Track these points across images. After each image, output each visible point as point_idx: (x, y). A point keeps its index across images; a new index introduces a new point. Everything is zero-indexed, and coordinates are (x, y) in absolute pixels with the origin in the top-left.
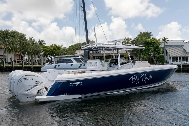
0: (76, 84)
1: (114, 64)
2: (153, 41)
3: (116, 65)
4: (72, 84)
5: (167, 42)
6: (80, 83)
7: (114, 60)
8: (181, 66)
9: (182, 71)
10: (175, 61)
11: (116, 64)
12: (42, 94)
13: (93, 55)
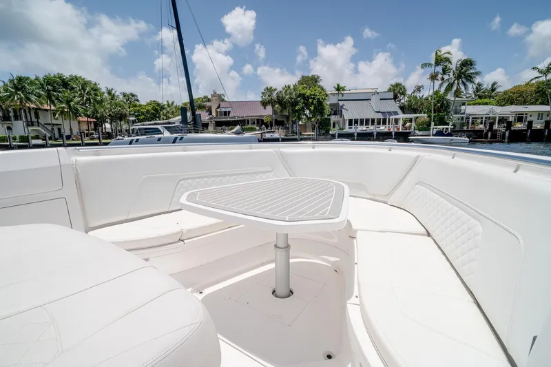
2: (312, 93)
5: (342, 94)
13: (215, 118)
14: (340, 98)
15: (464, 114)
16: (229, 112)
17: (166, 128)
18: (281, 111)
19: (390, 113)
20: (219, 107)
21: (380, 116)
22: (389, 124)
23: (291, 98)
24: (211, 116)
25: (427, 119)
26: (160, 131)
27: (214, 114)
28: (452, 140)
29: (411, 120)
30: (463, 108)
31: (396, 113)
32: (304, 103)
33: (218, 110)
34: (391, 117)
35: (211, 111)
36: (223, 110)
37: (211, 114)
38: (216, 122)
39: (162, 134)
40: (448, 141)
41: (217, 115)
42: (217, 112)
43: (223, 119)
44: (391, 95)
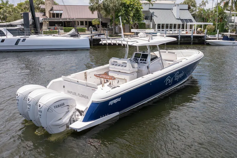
0: (115, 101)
1: (141, 60)
2: (132, 3)
3: (144, 62)
4: (111, 103)
5: (152, 4)
6: (119, 100)
7: (141, 54)
8: (179, 37)
9: (179, 44)
10: (161, 29)
11: (143, 60)
12: (75, 119)
13: (49, 19)
14: (151, 7)
15: (233, 22)
16: (61, 14)
17: (8, 30)
18: (106, 16)
19: (187, 20)
20: (52, 10)
21: (180, 22)
22: (186, 28)
23: (115, 6)
24: (45, 17)
25: (214, 27)
26: (3, 33)
27: (47, 15)
28: (234, 43)
29: (201, 26)
30: (233, 18)
31: (191, 21)
32: (125, 10)
33: (52, 12)
34: (188, 24)
35: (45, 13)
36: (55, 12)
37: (45, 15)
38: (50, 22)
39: (5, 35)
40: (232, 44)
41: (50, 17)
42: (50, 13)
43: (56, 19)
44: (186, 7)
